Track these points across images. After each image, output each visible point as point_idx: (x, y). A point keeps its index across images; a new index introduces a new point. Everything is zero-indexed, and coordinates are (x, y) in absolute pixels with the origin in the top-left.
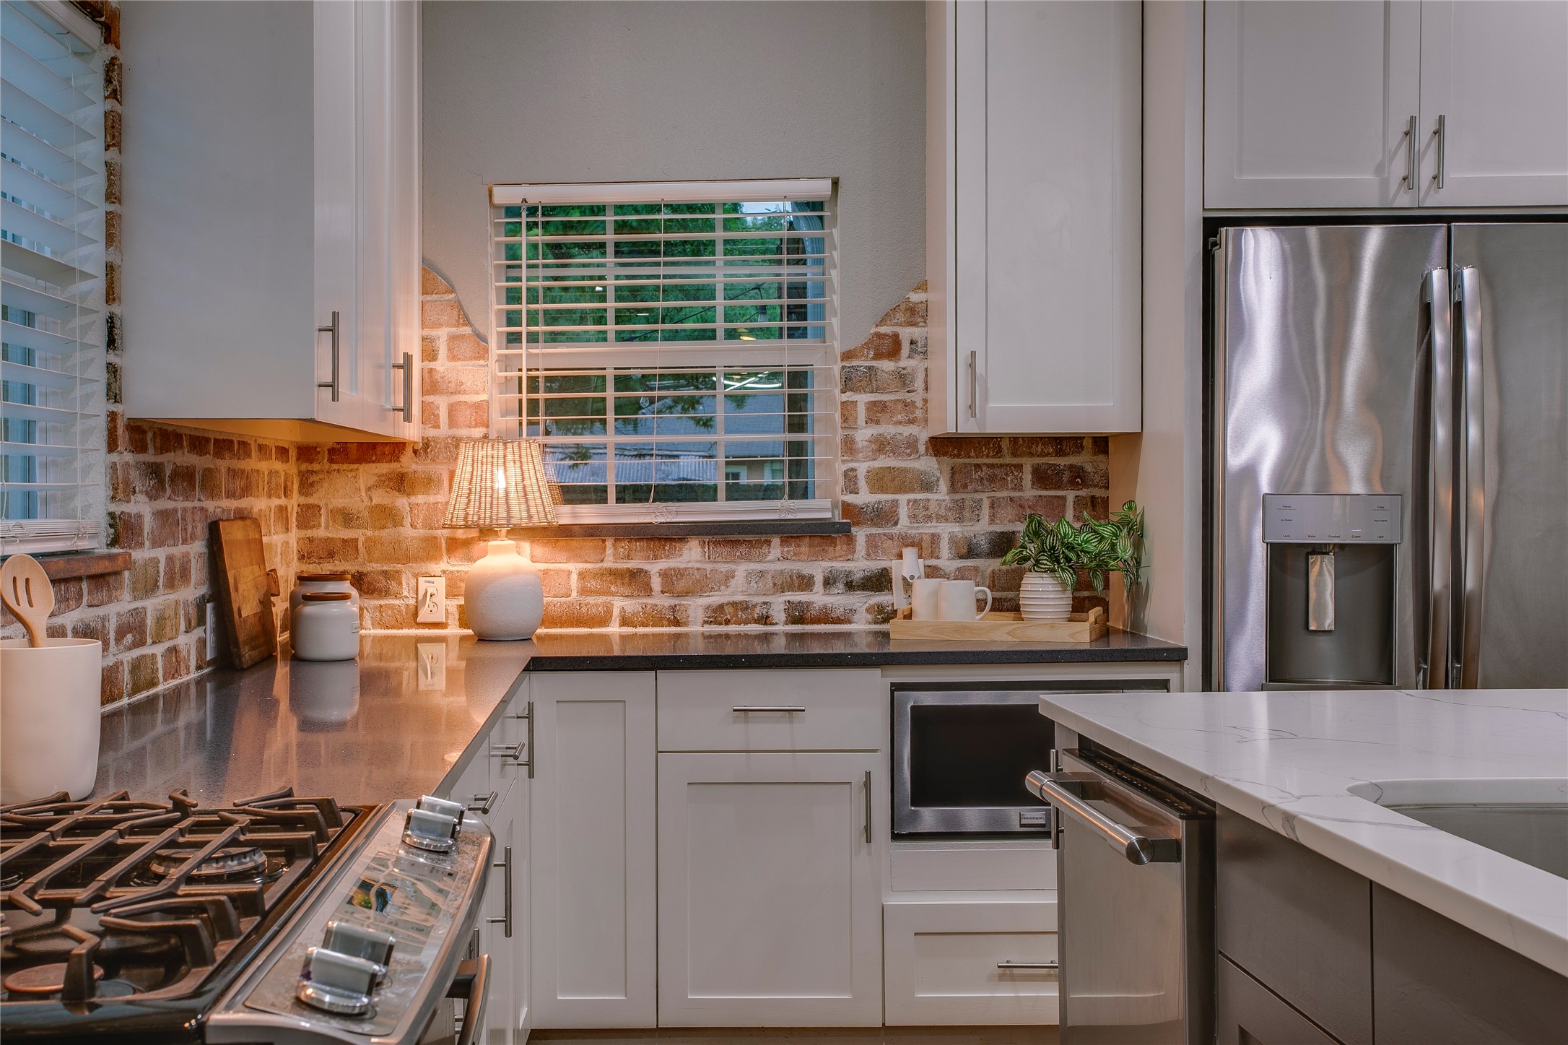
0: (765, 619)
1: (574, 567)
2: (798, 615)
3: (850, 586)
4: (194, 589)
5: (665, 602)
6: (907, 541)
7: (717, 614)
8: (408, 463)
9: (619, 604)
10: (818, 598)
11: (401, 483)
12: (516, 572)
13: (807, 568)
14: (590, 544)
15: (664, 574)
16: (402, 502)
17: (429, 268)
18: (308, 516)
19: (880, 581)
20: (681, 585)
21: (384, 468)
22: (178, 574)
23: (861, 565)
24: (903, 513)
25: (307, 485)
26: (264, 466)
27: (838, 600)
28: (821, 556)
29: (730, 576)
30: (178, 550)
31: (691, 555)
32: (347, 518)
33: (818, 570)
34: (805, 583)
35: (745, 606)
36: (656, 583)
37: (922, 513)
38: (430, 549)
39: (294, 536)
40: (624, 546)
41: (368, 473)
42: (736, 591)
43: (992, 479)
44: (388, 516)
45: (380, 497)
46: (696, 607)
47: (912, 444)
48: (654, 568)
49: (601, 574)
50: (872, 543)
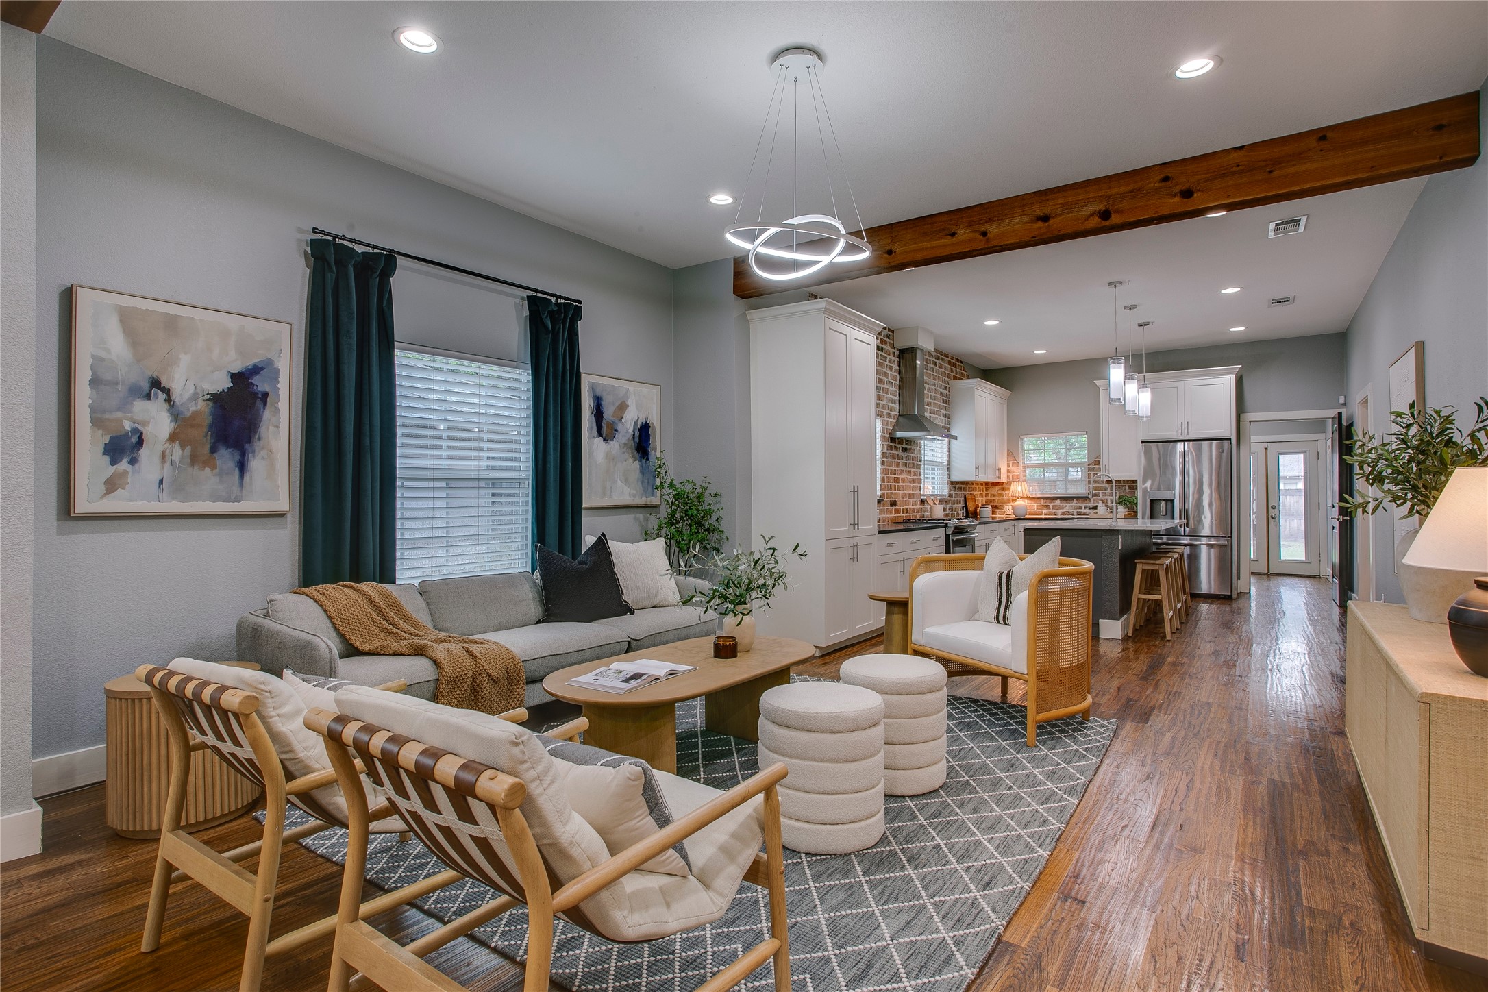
0: (1073, 515)
1: (1035, 504)
2: (1079, 514)
3: (1090, 509)
4: (962, 505)
5: (1054, 511)
6: (1101, 500)
7: (1063, 514)
8: (1005, 486)
9: (1044, 511)
10: (1083, 511)
11: (1003, 489)
12: (1021, 505)
13: (1081, 505)
14: (1039, 500)
15: (1053, 506)
16: (1004, 492)
17: (1008, 451)
18: (987, 495)
19: (1095, 508)
20: (1056, 508)
21: (1000, 486)
22: (959, 502)
23: (1092, 505)
24: (1100, 494)
25: (987, 490)
26: (977, 487)
27: (1087, 511)
28: (1084, 503)
29: (1066, 506)
30: (959, 499)
31: (1058, 502)
32: (994, 495)
33: (1083, 505)
34: (1081, 508)
35: (1069, 512)
36: (1051, 507)
37: (1104, 494)
38: (1009, 501)
39: (984, 499)
40: (1045, 501)
41: (998, 487)
42: (1067, 509)
43: (1119, 488)
44: (1001, 495)
45: (1000, 492)
46: (1059, 512)
47: (1102, 481)
48: (1051, 505)
49: (1040, 506)
50: (1094, 500)
